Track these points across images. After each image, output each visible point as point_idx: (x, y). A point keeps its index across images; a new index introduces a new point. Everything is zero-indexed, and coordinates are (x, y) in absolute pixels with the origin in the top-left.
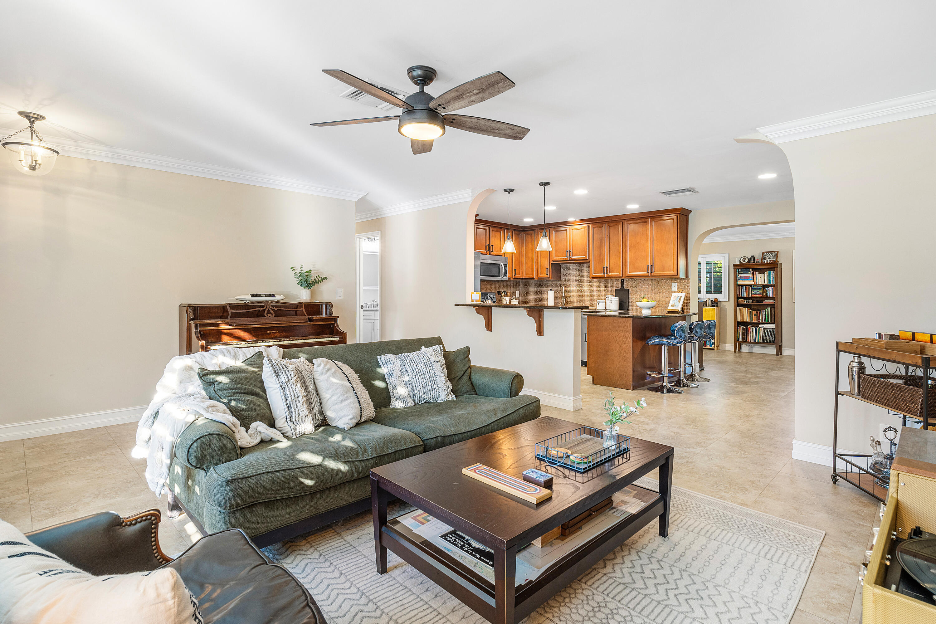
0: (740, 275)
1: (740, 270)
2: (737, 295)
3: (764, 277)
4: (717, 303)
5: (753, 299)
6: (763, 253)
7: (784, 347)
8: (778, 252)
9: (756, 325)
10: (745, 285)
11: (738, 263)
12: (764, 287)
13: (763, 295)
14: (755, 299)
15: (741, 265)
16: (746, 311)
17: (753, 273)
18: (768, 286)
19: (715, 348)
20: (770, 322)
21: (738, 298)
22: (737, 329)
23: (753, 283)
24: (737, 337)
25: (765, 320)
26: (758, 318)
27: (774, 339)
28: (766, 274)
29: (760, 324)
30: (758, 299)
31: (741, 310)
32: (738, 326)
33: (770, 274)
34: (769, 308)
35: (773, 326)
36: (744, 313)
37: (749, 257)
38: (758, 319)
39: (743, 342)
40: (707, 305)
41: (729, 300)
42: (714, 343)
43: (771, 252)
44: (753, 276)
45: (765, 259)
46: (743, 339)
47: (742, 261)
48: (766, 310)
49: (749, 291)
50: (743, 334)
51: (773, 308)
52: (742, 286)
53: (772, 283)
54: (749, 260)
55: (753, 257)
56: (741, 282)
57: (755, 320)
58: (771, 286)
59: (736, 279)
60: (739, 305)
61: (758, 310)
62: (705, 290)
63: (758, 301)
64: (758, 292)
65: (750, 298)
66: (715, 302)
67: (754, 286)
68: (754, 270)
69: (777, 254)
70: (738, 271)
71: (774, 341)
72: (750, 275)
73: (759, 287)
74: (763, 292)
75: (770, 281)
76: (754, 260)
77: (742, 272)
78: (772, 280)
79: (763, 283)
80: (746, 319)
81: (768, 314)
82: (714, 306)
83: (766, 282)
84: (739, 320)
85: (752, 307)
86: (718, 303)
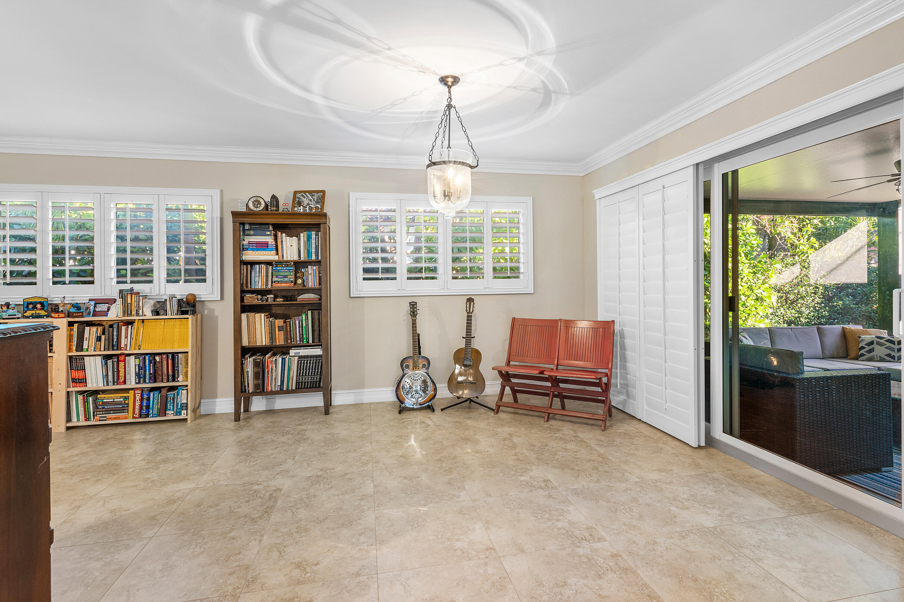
0: (247, 240)
1: (247, 227)
2: (242, 285)
3: (299, 244)
4: (194, 306)
5: (276, 293)
6: (295, 193)
7: (335, 390)
8: (324, 192)
9: (284, 351)
10: (259, 263)
11: (242, 209)
12: (299, 265)
13: (295, 283)
14: (278, 294)
15: (249, 213)
16: (260, 319)
17: (276, 236)
18: (305, 264)
19: (189, 418)
20: (311, 341)
21: (243, 292)
22: (242, 364)
23: (276, 258)
24: (242, 382)
25: (302, 339)
26: (288, 335)
27: (320, 379)
28: (302, 238)
29: (291, 347)
30: (285, 294)
31: (251, 318)
32: (243, 355)
33: (309, 238)
34: (310, 313)
35: (318, 351)
36: (258, 326)
37: (268, 199)
38: (286, 339)
39: (255, 393)
40: (169, 312)
41: (222, 298)
42: (185, 406)
43: (311, 192)
44: (276, 242)
45: (300, 204)
46: (256, 386)
47: (251, 205)
48: (304, 316)
49: (267, 276)
50: (256, 376)
51: (316, 312)
52: (252, 264)
53: (314, 258)
54: (267, 206)
55: (274, 197)
56: (250, 256)
57: (280, 340)
58: (311, 263)
59: (239, 248)
60: (246, 308)
61: (285, 317)
62: (164, 275)
63: (286, 298)
64: (285, 276)
65: (268, 292)
66: (188, 303)
67: (279, 263)
68: (279, 227)
69: (324, 196)
70: (244, 230)
71: (320, 382)
72: (270, 240)
73: (287, 266)
74: (296, 278)
75: (309, 253)
76: (277, 206)
77: (252, 232)
78: (314, 250)
79: (296, 258)
80: (262, 340)
81: (307, 325)
82: (186, 312)
83: (302, 256)
84: (245, 343)
85: (274, 311)
86: (198, 306)
